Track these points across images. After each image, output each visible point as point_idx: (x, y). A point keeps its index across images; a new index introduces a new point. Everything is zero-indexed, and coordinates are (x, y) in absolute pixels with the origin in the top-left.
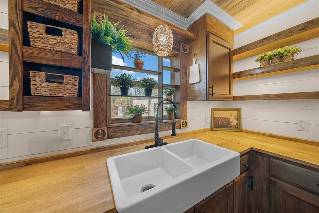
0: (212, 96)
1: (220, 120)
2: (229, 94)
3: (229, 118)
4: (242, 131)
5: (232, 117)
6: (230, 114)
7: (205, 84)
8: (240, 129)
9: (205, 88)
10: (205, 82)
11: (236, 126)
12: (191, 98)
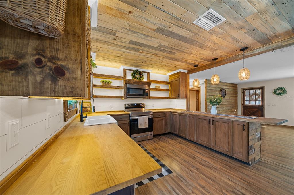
6: (87, 105)
8: (91, 112)
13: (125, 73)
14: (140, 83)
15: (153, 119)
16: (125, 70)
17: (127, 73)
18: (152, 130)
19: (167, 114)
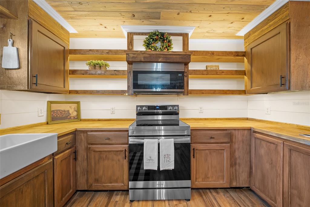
0: (37, 86)
1: (59, 113)
2: (63, 87)
3: (69, 111)
4: (81, 120)
5: (71, 109)
6: (70, 107)
7: (27, 72)
8: (79, 119)
9: (27, 76)
10: (27, 69)
11: (76, 117)
12: (6, 86)
13: (130, 43)
14: (160, 57)
15: (193, 146)
16: (131, 36)
17: (134, 41)
18: (188, 177)
19: (238, 136)
